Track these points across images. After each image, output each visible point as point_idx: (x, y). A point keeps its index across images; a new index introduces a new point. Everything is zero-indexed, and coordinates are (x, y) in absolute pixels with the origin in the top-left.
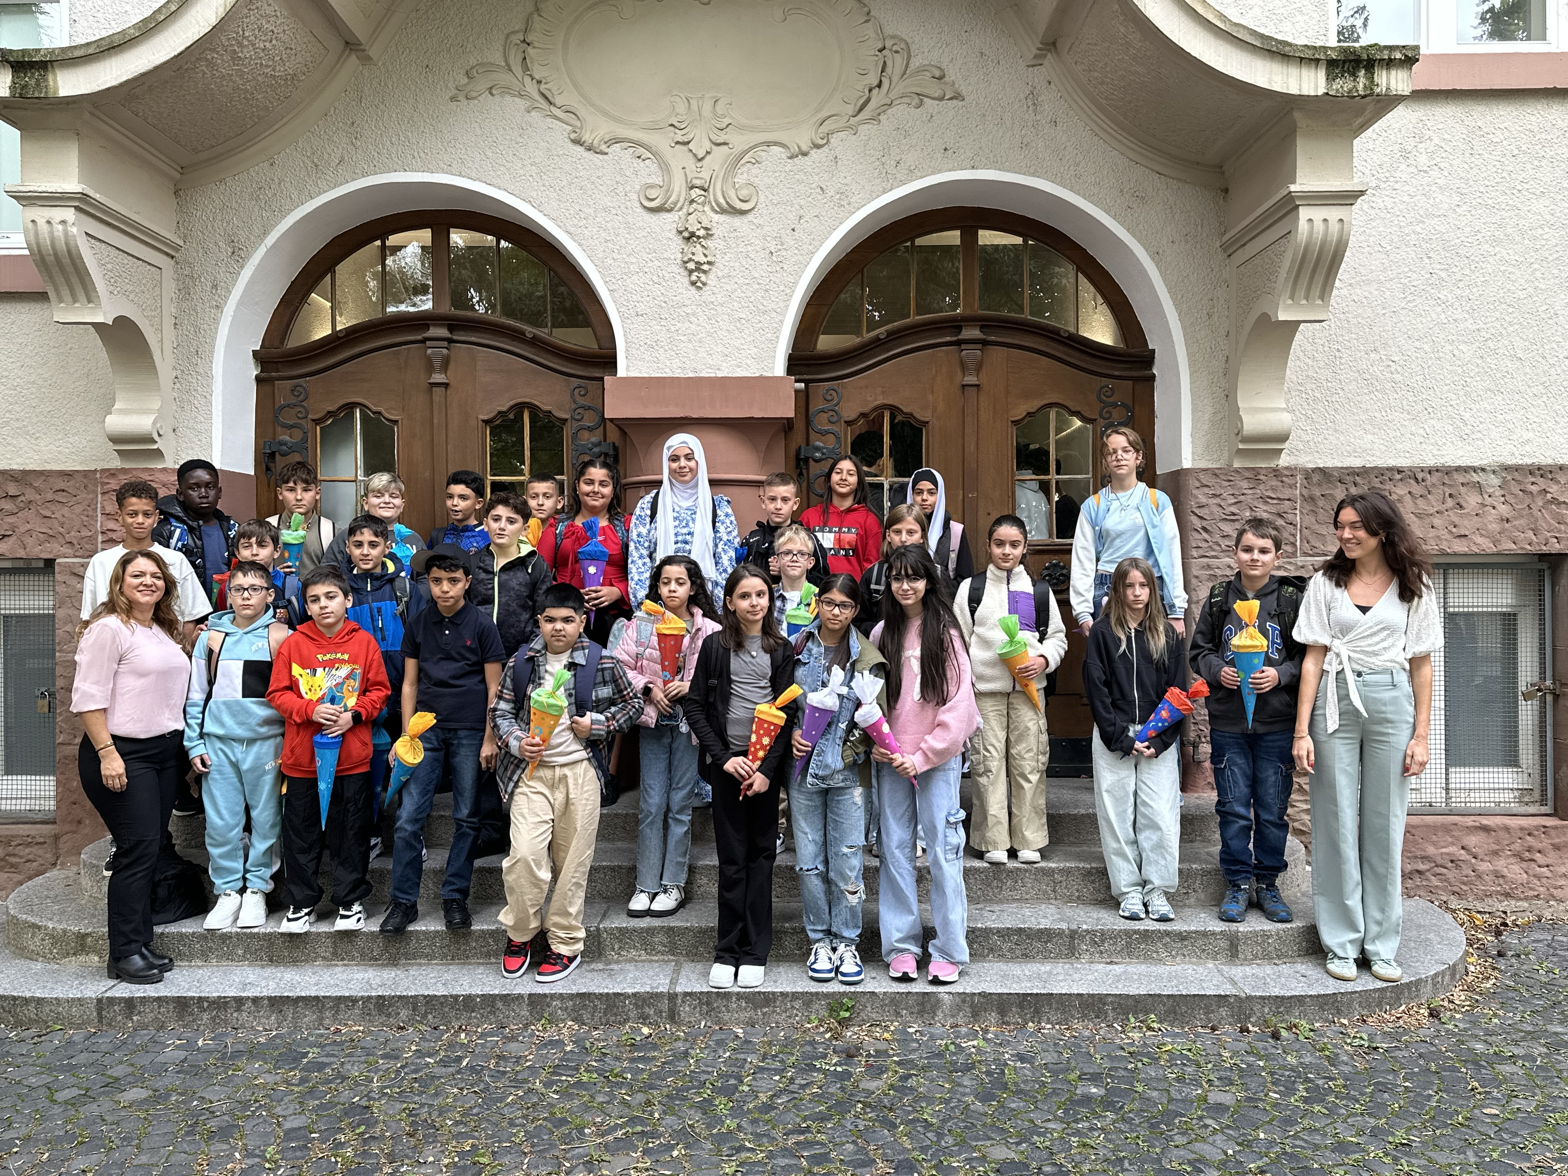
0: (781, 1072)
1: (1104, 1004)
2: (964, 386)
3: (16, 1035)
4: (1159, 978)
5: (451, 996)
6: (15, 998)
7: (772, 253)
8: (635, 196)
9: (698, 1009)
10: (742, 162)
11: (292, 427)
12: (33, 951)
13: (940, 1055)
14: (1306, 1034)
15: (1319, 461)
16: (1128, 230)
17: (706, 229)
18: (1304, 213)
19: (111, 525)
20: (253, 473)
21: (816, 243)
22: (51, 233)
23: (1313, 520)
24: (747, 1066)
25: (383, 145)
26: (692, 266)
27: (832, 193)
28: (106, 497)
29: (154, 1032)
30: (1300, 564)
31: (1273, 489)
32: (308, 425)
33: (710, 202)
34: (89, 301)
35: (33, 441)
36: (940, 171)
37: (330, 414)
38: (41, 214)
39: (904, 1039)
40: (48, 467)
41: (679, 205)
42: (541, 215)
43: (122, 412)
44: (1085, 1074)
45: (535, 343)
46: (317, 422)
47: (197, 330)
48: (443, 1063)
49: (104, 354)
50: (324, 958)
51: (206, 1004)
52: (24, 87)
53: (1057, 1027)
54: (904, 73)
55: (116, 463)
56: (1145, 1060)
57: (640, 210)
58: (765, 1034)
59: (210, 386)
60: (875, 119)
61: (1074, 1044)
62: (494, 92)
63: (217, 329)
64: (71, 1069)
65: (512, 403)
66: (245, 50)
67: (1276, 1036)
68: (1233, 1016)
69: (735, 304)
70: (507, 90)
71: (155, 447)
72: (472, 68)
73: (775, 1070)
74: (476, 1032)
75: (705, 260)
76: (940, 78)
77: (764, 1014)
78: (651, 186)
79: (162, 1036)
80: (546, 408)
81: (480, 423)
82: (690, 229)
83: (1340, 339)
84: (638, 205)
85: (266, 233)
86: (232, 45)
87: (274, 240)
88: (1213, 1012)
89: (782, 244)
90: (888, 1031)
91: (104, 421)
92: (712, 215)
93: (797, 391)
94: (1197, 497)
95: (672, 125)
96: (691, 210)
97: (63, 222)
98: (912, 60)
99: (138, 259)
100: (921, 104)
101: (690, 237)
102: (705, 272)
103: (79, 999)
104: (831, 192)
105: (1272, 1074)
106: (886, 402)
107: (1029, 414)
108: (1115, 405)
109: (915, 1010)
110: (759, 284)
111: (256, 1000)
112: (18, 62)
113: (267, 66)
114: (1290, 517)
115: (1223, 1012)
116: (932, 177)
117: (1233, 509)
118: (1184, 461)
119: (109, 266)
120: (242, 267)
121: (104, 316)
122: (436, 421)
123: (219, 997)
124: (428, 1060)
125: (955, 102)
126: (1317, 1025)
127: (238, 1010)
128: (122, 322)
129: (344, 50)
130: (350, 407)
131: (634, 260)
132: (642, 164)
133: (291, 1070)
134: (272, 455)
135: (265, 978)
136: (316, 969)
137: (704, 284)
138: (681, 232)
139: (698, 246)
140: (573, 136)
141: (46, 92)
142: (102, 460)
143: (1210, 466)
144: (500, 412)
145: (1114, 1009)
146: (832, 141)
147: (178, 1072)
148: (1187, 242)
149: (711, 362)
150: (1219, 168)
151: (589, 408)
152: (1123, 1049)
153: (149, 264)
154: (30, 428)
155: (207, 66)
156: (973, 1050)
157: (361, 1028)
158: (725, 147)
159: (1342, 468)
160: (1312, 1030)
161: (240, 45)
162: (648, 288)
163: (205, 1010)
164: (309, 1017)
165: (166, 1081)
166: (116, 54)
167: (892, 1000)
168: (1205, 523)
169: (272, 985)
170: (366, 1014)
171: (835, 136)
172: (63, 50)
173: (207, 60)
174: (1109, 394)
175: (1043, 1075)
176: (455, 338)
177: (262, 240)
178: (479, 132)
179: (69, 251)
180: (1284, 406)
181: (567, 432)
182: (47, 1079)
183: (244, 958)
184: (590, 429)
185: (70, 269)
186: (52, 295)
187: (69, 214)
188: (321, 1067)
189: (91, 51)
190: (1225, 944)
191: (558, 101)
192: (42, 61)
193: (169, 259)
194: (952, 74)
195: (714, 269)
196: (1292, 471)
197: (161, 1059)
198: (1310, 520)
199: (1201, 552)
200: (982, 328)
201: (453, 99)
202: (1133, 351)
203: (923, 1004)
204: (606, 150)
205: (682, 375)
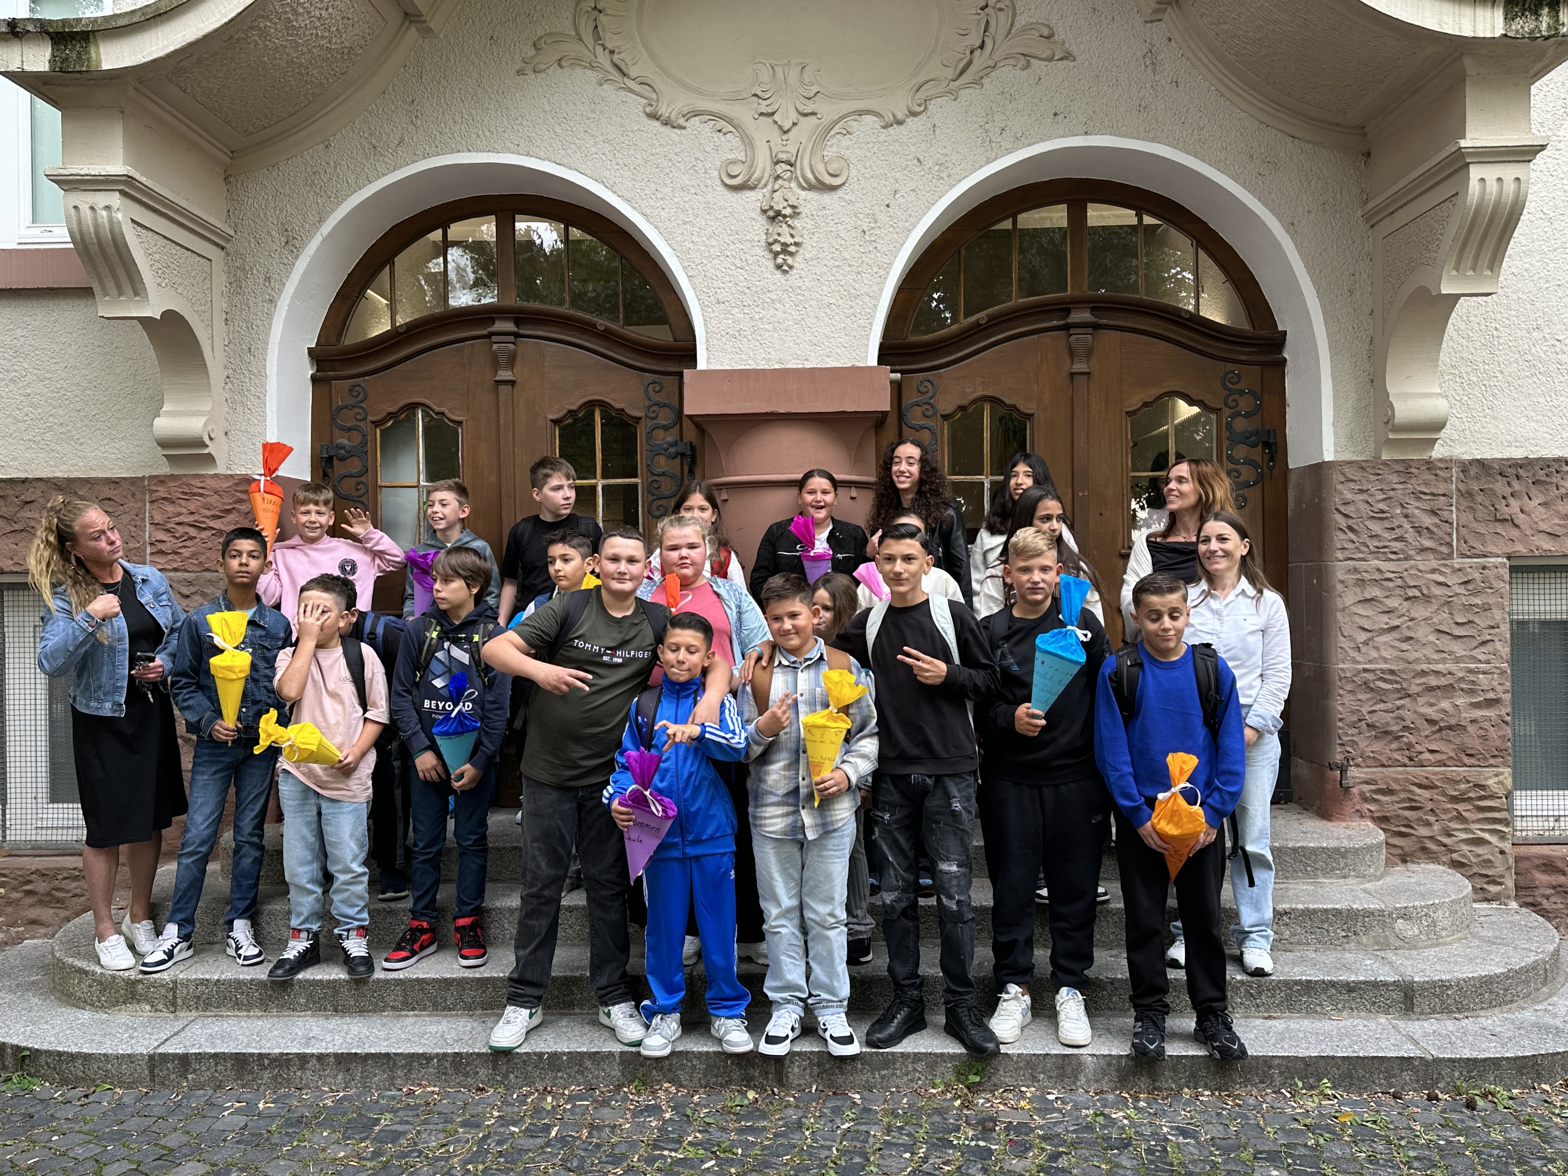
0: (911, 1148)
1: (1270, 1067)
2: (1072, 375)
3: (61, 1095)
4: (1328, 1035)
5: (535, 1054)
6: (60, 1054)
7: (864, 232)
8: (716, 173)
9: (808, 1071)
10: (833, 132)
11: (350, 429)
12: (80, 998)
13: (1089, 1128)
14: (1505, 1102)
15: (1476, 452)
16: (1259, 200)
17: (793, 207)
18: (1476, 173)
19: (161, 536)
20: (309, 479)
21: (912, 220)
22: (95, 219)
23: (1471, 517)
24: (871, 1140)
25: (445, 124)
26: (777, 248)
27: (930, 165)
28: (155, 505)
29: (210, 1092)
30: (1457, 566)
31: (1427, 484)
32: (367, 427)
33: (797, 178)
34: (136, 294)
35: (77, 446)
36: (1050, 138)
37: (391, 415)
38: (84, 200)
39: (1045, 1108)
40: (93, 475)
41: (763, 182)
42: (615, 196)
43: (169, 414)
44: (1261, 1153)
45: (607, 336)
46: (376, 424)
47: (250, 325)
48: (530, 1133)
49: (152, 353)
50: (394, 1008)
51: (266, 1062)
52: (65, 60)
53: (1217, 1093)
54: (1009, 33)
55: (165, 469)
56: (1327, 1135)
57: (721, 188)
58: (886, 1101)
59: (264, 386)
60: (978, 82)
61: (1239, 1115)
62: (564, 64)
63: (270, 324)
64: (121, 1137)
65: (582, 401)
66: (300, 19)
67: (1471, 1105)
68: (1418, 1081)
69: (824, 288)
70: (577, 62)
71: (206, 451)
72: (540, 38)
73: (903, 1145)
74: (563, 1094)
75: (792, 241)
76: (1048, 38)
77: (883, 1077)
78: (733, 162)
79: (219, 1097)
80: (618, 406)
81: (549, 423)
82: (776, 208)
83: (1499, 316)
84: (719, 183)
85: (321, 220)
86: (286, 12)
87: (330, 228)
88: (1394, 1076)
89: (876, 222)
90: (1024, 1098)
91: (152, 425)
92: (799, 191)
93: (892, 382)
94: (1341, 493)
95: (755, 95)
96: (777, 187)
97: (108, 208)
98: (1018, 18)
99: (187, 249)
100: (1028, 65)
101: (775, 217)
102: (791, 254)
103: (129, 1055)
104: (929, 163)
105: (1479, 1153)
106: (986, 393)
107: (1146, 404)
108: (1241, 393)
109: (1054, 1074)
110: (850, 265)
111: (321, 1057)
112: (57, 33)
113: (323, 37)
114: (1446, 514)
115: (1407, 1076)
116: (1041, 144)
117: (1382, 506)
118: (1325, 453)
119: (157, 256)
120: (297, 258)
121: (153, 310)
122: (502, 421)
123: (282, 1054)
124: (513, 1129)
125: (1065, 62)
126: (1515, 1091)
127: (302, 1068)
128: (170, 316)
129: (404, 22)
130: (412, 407)
131: (714, 243)
132: (723, 139)
133: (363, 1140)
134: (329, 460)
135: (330, 1032)
136: (385, 1020)
137: (791, 267)
138: (764, 212)
139: (784, 226)
140: (648, 109)
141: (88, 66)
142: (150, 466)
143: (1354, 458)
144: (570, 411)
145: (1281, 1073)
146: (930, 107)
147: (238, 1142)
148: (1324, 211)
149: (798, 352)
150: (1361, 130)
151: (665, 405)
152: (1296, 1120)
153: (199, 255)
154: (74, 433)
155: (259, 36)
156: (1126, 1122)
157: (437, 1089)
158: (813, 118)
159: (1503, 459)
160: (1511, 1098)
161: (295, 13)
162: (730, 272)
163: (266, 1068)
164: (380, 1077)
165: (225, 1153)
166: (163, 22)
167: (1028, 1063)
168: (1350, 522)
169: (338, 1040)
170: (441, 1075)
171: (933, 102)
172: (106, 19)
173: (260, 29)
174: (1235, 380)
175: (1211, 1154)
176: (522, 332)
177: (318, 229)
178: (547, 108)
179: (114, 239)
180: (1438, 391)
181: (641, 432)
182: (94, 1150)
183: (306, 1008)
184: (666, 428)
185: (115, 259)
186: (97, 289)
187: (115, 199)
188: (395, 1136)
189: (135, 19)
190: (1397, 996)
191: (633, 72)
192: (83, 32)
193: (219, 250)
194: (1061, 34)
195: (801, 251)
196: (1447, 463)
197: (219, 1126)
198: (1466, 518)
199: (1347, 554)
200: (1093, 310)
201: (520, 72)
202: (1261, 332)
203: (1062, 1068)
204: (684, 124)
205: (767, 367)
